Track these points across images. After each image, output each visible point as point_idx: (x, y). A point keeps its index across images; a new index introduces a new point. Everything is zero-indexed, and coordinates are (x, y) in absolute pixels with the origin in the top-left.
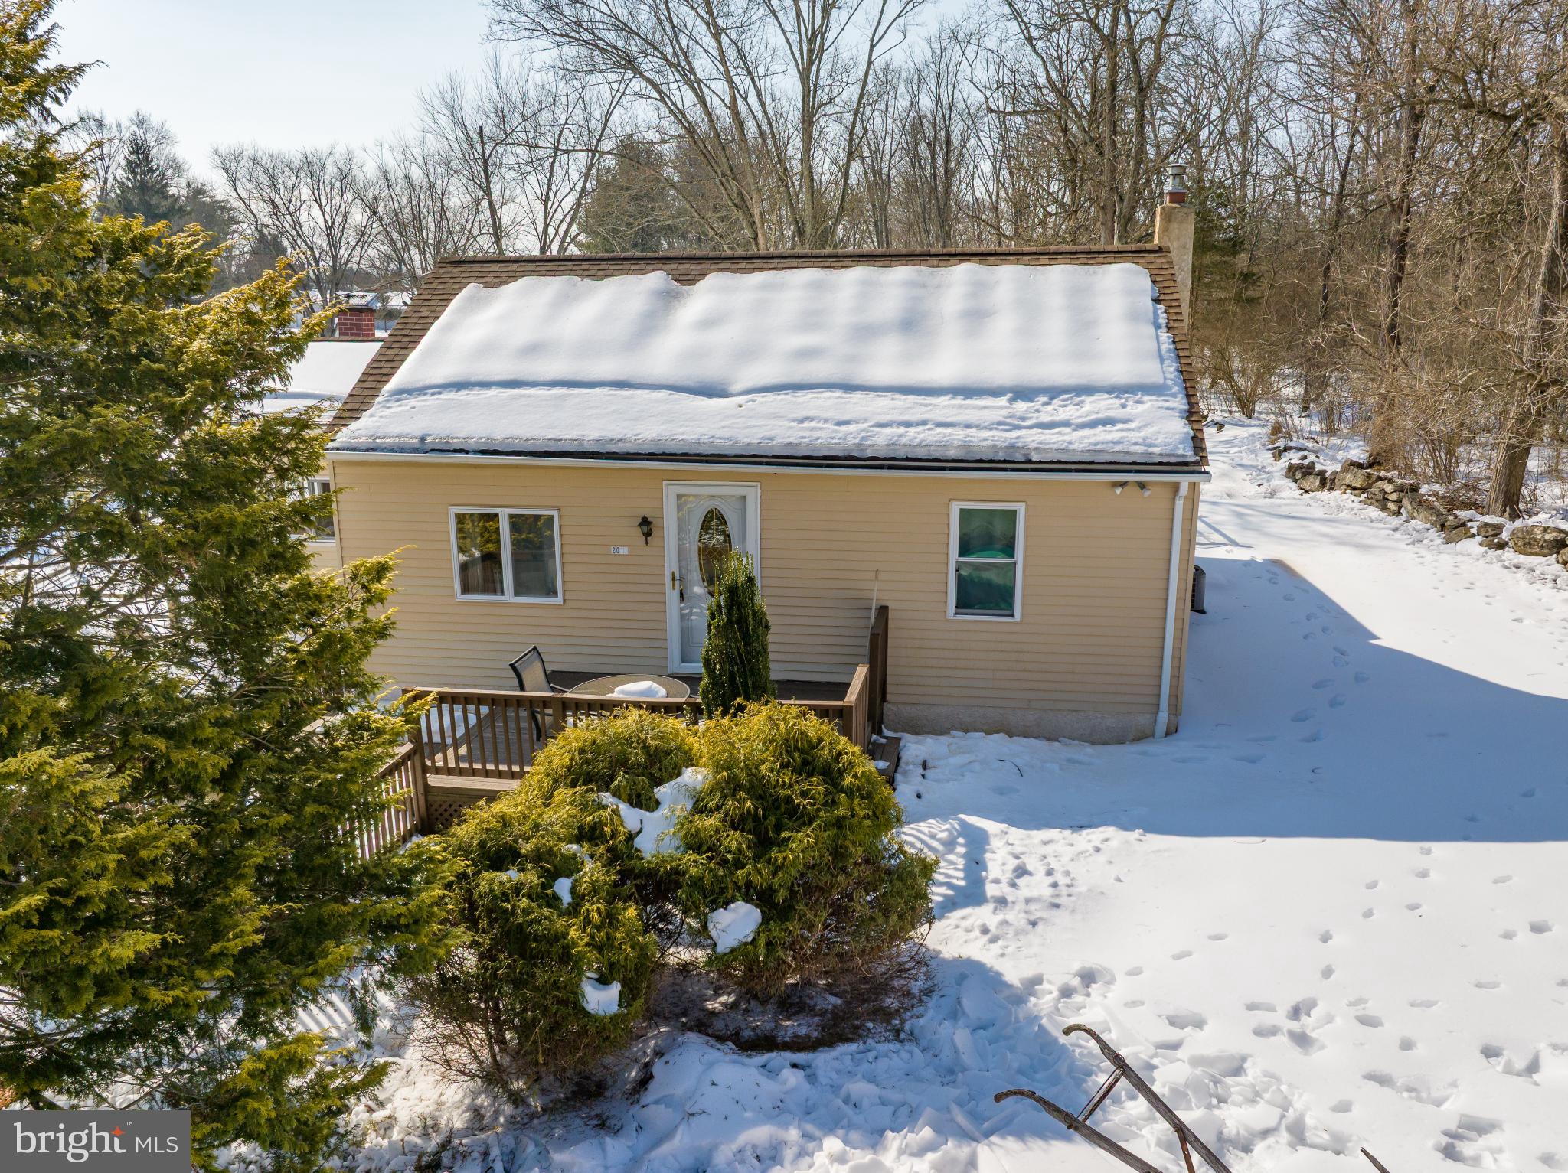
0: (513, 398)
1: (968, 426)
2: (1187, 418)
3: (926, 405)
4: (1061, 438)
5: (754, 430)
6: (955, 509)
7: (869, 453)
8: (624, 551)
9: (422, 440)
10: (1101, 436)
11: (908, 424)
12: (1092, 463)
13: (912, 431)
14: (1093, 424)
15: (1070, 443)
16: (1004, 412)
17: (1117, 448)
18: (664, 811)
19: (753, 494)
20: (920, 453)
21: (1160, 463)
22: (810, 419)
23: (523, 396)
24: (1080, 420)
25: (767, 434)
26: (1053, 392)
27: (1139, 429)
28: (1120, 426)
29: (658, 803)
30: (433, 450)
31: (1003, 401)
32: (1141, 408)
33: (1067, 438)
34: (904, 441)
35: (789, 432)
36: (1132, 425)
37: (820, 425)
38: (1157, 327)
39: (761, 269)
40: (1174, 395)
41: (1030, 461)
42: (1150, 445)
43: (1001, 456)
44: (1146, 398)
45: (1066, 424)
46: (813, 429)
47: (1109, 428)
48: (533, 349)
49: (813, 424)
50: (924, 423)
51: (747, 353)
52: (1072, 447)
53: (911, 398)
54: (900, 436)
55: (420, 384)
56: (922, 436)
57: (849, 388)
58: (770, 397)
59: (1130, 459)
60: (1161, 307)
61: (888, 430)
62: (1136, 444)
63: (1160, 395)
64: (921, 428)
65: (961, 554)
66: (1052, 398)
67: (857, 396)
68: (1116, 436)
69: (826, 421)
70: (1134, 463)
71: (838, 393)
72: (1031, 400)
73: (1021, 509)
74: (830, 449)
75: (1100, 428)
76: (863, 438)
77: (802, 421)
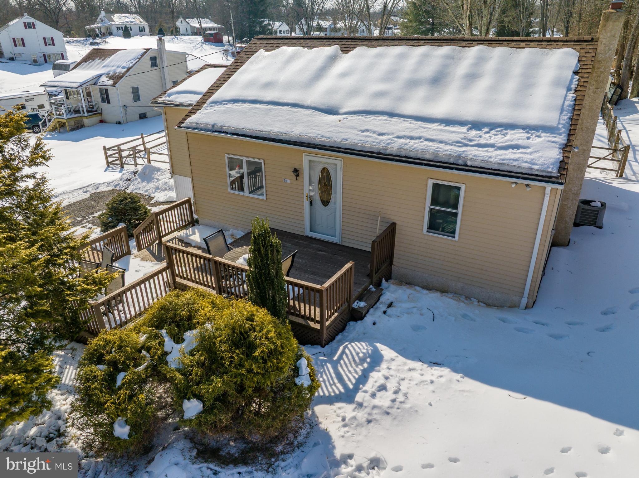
0: (252, 109)
1: (441, 142)
2: (563, 149)
3: (425, 128)
4: (487, 154)
5: (341, 134)
6: (430, 183)
7: (388, 152)
8: (288, 181)
9: (213, 126)
10: (509, 155)
11: (412, 138)
12: (499, 170)
13: (413, 141)
14: (506, 148)
15: (490, 157)
16: (462, 136)
17: (515, 163)
18: (183, 345)
19: (340, 164)
20: (412, 154)
21: (536, 175)
22: (367, 130)
23: (256, 108)
24: (501, 144)
25: (346, 137)
26: (493, 126)
27: (531, 153)
28: (521, 150)
29: (183, 340)
30: (216, 131)
31: (464, 129)
32: (539, 140)
33: (489, 154)
34: (406, 147)
35: (355, 137)
36: (528, 151)
37: (371, 135)
38: (569, 89)
39: (380, 45)
40: (560, 134)
41: (466, 165)
42: (534, 164)
43: (452, 161)
44: (543, 134)
45: (492, 146)
46: (367, 136)
47: (515, 151)
48: (268, 85)
49: (368, 134)
50: (420, 138)
51: (354, 92)
52: (490, 160)
53: (419, 123)
54: (406, 144)
55: (221, 100)
56: (416, 145)
57: (392, 115)
58: (355, 117)
59: (519, 170)
60: (577, 77)
61: (401, 141)
62: (526, 162)
63: (552, 133)
64: (417, 141)
65: (432, 204)
66: (491, 130)
67: (395, 119)
68: (516, 156)
69: (374, 132)
70: (521, 173)
71: (386, 118)
72: (480, 130)
73: (463, 187)
74: (371, 148)
75: (510, 150)
76: (388, 144)
77: (363, 132)
